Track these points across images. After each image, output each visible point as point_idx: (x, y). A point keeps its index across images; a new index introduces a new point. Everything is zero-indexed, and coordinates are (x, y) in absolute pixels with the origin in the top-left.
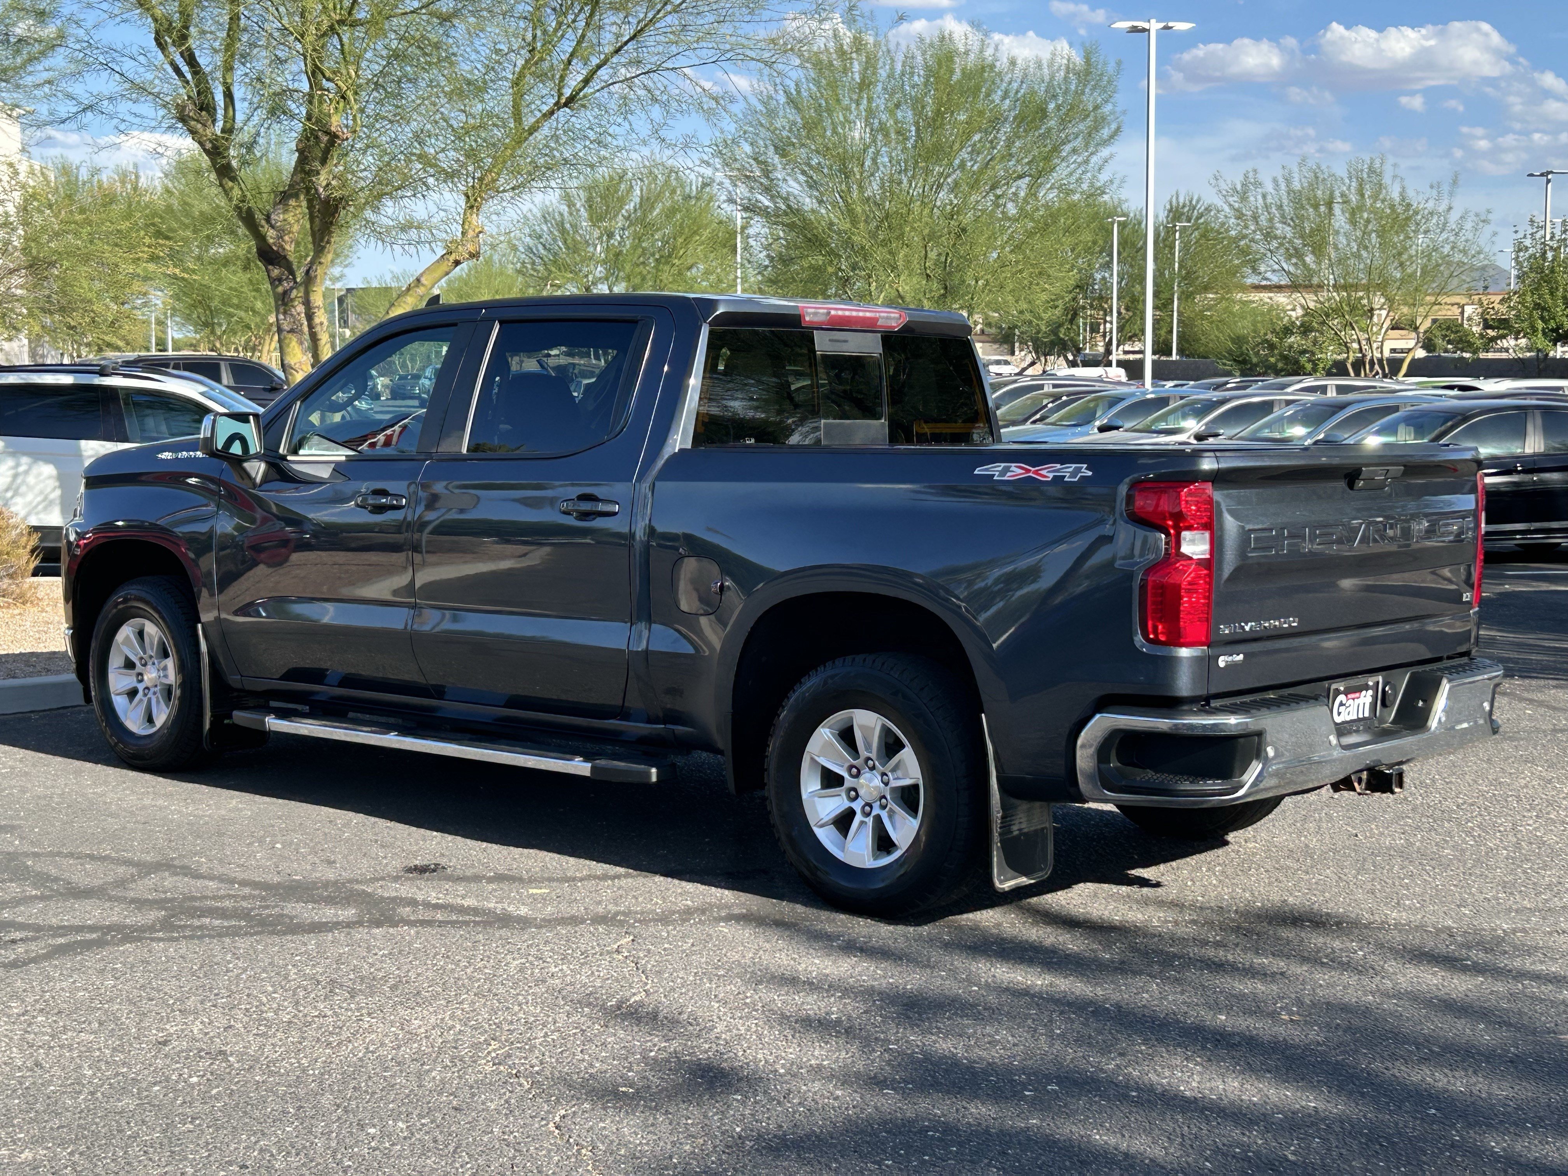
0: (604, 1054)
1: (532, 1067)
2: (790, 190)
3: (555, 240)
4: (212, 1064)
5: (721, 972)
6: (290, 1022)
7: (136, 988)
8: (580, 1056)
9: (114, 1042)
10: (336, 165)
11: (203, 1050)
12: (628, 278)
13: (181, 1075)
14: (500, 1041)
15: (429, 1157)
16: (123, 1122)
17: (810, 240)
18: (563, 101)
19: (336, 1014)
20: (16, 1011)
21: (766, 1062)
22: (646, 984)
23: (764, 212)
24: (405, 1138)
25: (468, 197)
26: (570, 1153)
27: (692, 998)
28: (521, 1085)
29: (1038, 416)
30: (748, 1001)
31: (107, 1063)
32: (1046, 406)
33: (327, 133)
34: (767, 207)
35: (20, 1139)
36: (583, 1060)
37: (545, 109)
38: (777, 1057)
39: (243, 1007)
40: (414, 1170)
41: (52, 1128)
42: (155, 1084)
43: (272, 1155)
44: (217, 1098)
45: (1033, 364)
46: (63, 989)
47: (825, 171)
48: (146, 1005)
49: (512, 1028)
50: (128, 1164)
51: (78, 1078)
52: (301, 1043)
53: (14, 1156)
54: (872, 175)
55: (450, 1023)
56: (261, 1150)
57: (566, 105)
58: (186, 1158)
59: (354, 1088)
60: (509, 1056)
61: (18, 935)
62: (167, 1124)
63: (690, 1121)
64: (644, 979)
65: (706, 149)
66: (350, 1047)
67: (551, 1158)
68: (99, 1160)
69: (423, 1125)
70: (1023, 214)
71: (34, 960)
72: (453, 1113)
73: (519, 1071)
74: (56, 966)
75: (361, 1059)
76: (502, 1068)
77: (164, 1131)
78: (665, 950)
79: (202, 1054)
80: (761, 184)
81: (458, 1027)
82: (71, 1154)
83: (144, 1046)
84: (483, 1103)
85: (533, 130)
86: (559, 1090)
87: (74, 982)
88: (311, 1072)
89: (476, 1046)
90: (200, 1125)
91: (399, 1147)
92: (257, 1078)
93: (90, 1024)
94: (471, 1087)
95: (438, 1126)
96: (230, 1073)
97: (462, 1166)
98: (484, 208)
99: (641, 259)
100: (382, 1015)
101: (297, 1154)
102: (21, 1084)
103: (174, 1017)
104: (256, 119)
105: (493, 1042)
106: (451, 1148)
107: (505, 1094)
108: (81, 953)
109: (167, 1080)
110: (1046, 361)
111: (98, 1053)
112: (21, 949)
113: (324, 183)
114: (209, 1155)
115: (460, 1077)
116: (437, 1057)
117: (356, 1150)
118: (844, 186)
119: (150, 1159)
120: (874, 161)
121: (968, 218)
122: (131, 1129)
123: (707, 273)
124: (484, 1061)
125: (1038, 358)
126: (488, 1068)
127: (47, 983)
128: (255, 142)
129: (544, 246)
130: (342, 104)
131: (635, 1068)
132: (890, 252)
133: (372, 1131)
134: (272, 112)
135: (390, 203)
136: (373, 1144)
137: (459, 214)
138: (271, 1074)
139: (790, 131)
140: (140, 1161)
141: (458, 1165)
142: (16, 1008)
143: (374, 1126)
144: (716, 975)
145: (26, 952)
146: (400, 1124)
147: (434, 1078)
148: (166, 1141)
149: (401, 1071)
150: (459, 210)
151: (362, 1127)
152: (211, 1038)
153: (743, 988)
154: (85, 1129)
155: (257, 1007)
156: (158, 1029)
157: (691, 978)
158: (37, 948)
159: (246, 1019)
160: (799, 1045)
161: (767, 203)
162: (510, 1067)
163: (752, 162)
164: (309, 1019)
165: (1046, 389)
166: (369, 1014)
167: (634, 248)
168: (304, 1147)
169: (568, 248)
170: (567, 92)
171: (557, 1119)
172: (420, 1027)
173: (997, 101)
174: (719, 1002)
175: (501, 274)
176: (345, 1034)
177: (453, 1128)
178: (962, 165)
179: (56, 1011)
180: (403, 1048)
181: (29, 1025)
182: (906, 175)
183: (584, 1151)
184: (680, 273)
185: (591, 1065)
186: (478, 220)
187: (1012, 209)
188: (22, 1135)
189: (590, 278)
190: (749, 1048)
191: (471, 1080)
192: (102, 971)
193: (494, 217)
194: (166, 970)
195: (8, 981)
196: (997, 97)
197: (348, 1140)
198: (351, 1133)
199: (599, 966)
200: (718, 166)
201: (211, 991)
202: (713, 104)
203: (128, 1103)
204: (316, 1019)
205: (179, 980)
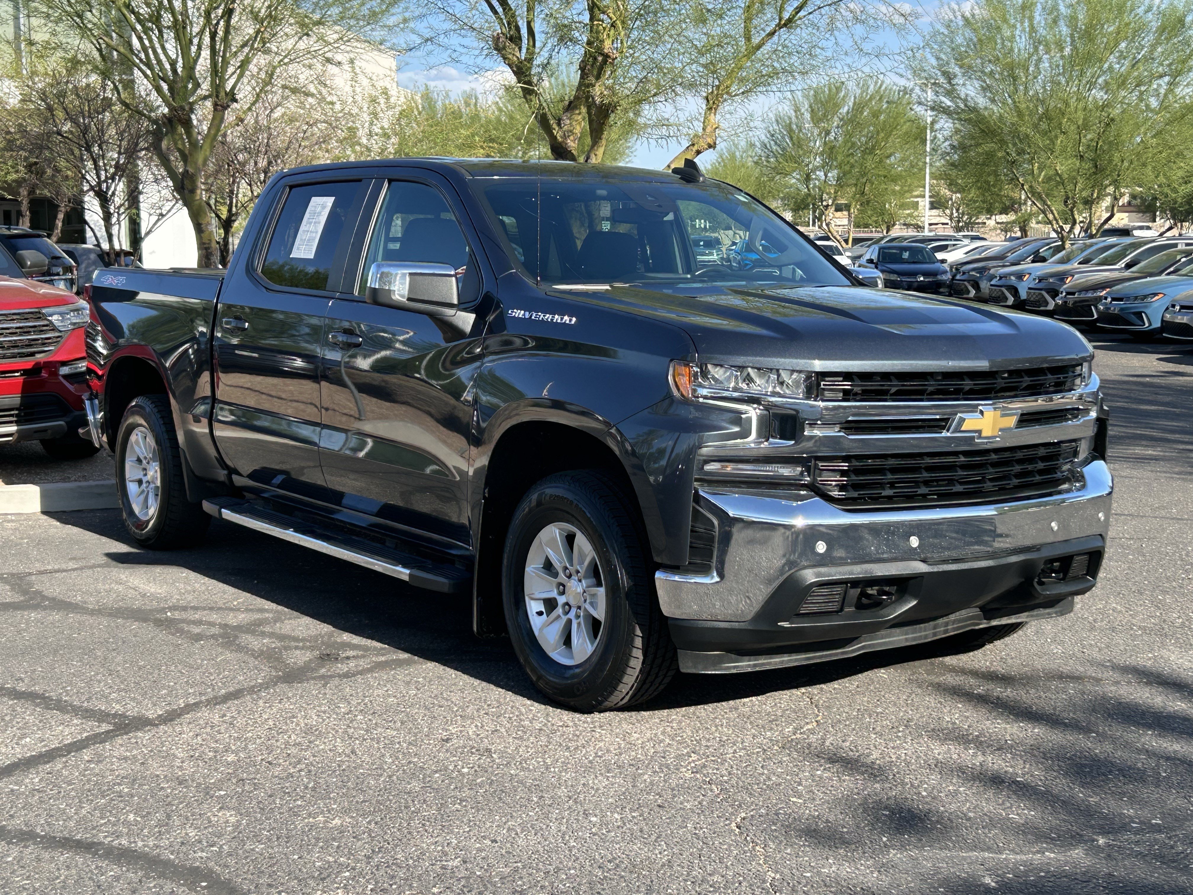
0: (779, 770)
1: (722, 776)
2: (968, 92)
3: (783, 137)
4: (480, 759)
5: (879, 710)
6: (541, 730)
7: (431, 697)
8: (760, 770)
9: (410, 738)
10: (607, 79)
11: (474, 747)
12: (839, 166)
13: (456, 766)
14: (699, 754)
15: (635, 844)
16: (409, 799)
17: (983, 131)
18: (783, 22)
19: (576, 725)
20: (343, 710)
21: (912, 785)
22: (818, 716)
23: (946, 111)
24: (618, 827)
25: (708, 101)
26: (746, 848)
27: (854, 729)
28: (711, 790)
29: (1172, 269)
30: (900, 734)
31: (403, 753)
32: (1180, 260)
33: (602, 55)
34: (949, 107)
35: (333, 809)
36: (763, 774)
37: (768, 30)
38: (921, 782)
39: (507, 716)
40: (623, 853)
41: (357, 802)
42: (436, 772)
43: (517, 834)
44: (481, 785)
45: (1170, 228)
46: (378, 696)
47: (997, 76)
48: (437, 711)
49: (709, 744)
50: (410, 833)
51: (381, 764)
52: (547, 746)
53: (327, 822)
54: (1035, 78)
55: (662, 737)
56: (509, 829)
57: (785, 25)
58: (452, 832)
59: (584, 784)
60: (704, 766)
61: (351, 653)
62: (441, 804)
63: (845, 830)
64: (816, 712)
65: (896, 57)
66: (584, 752)
67: (731, 851)
68: (389, 829)
69: (633, 817)
70: (1163, 107)
71: (361, 673)
72: (658, 809)
73: (711, 779)
74: (376, 678)
75: (591, 762)
76: (698, 776)
77: (439, 810)
78: (834, 689)
79: (474, 750)
80: (945, 88)
81: (667, 741)
82: (369, 823)
83: (431, 742)
84: (682, 803)
85: (759, 47)
86: (742, 797)
87: (387, 691)
88: (552, 770)
89: (679, 757)
90: (465, 806)
91: (613, 834)
92: (512, 772)
93: (395, 722)
94: (673, 790)
95: (645, 819)
96: (492, 767)
97: (660, 853)
98: (720, 109)
99: (851, 151)
100: (610, 728)
101: (536, 834)
102: (339, 766)
103: (456, 721)
104: (549, 46)
105: (693, 755)
106: (653, 837)
107: (699, 797)
108: (394, 669)
109: (446, 769)
110: (1182, 226)
111: (397, 746)
112: (352, 664)
113: (598, 93)
114: (470, 830)
115: (665, 781)
116: (649, 764)
117: (580, 833)
118: (1012, 88)
119: (426, 831)
120: (1037, 66)
121: (1116, 112)
122: (414, 805)
123: (903, 160)
124: (684, 770)
125: (1175, 224)
126: (688, 775)
127: (368, 691)
128: (548, 63)
129: (776, 143)
130: (612, 32)
131: (804, 783)
132: (1051, 140)
133: (594, 819)
134: (561, 39)
135: (647, 107)
136: (593, 830)
137: (700, 114)
138: (523, 769)
139: (968, 46)
140: (418, 832)
141: (657, 852)
142: (343, 708)
143: (596, 816)
144: (876, 712)
145: (356, 666)
146: (616, 815)
147: (645, 780)
148: (439, 817)
149: (621, 773)
150: (701, 111)
151: (586, 815)
152: (481, 739)
153: (896, 724)
154: (381, 804)
155: (517, 716)
156: (443, 729)
157: (855, 713)
158: (363, 664)
159: (508, 725)
160: (940, 773)
161: (949, 103)
162: (704, 775)
163: (937, 72)
164: (556, 728)
165: (1180, 247)
166: (601, 727)
167: (845, 142)
168: (541, 829)
169: (794, 144)
170: (786, 16)
171: (739, 820)
172: (638, 739)
173: (1141, 14)
174: (876, 734)
175: (743, 166)
176: (581, 741)
177: (656, 822)
178: (1111, 68)
179: (372, 712)
180: (624, 755)
181: (351, 722)
182: (1064, 77)
183: (758, 848)
184: (881, 161)
185: (769, 779)
186: (714, 119)
187: (1154, 103)
188: (335, 806)
189: (811, 166)
190: (898, 773)
191: (673, 783)
192: (408, 683)
193: (728, 116)
194: (455, 684)
195: (340, 687)
196: (1141, 11)
197: (574, 825)
198: (578, 820)
199: (780, 699)
200: (910, 77)
201: (485, 702)
202: (902, 20)
203: (415, 785)
204: (560, 728)
205: (463, 692)
